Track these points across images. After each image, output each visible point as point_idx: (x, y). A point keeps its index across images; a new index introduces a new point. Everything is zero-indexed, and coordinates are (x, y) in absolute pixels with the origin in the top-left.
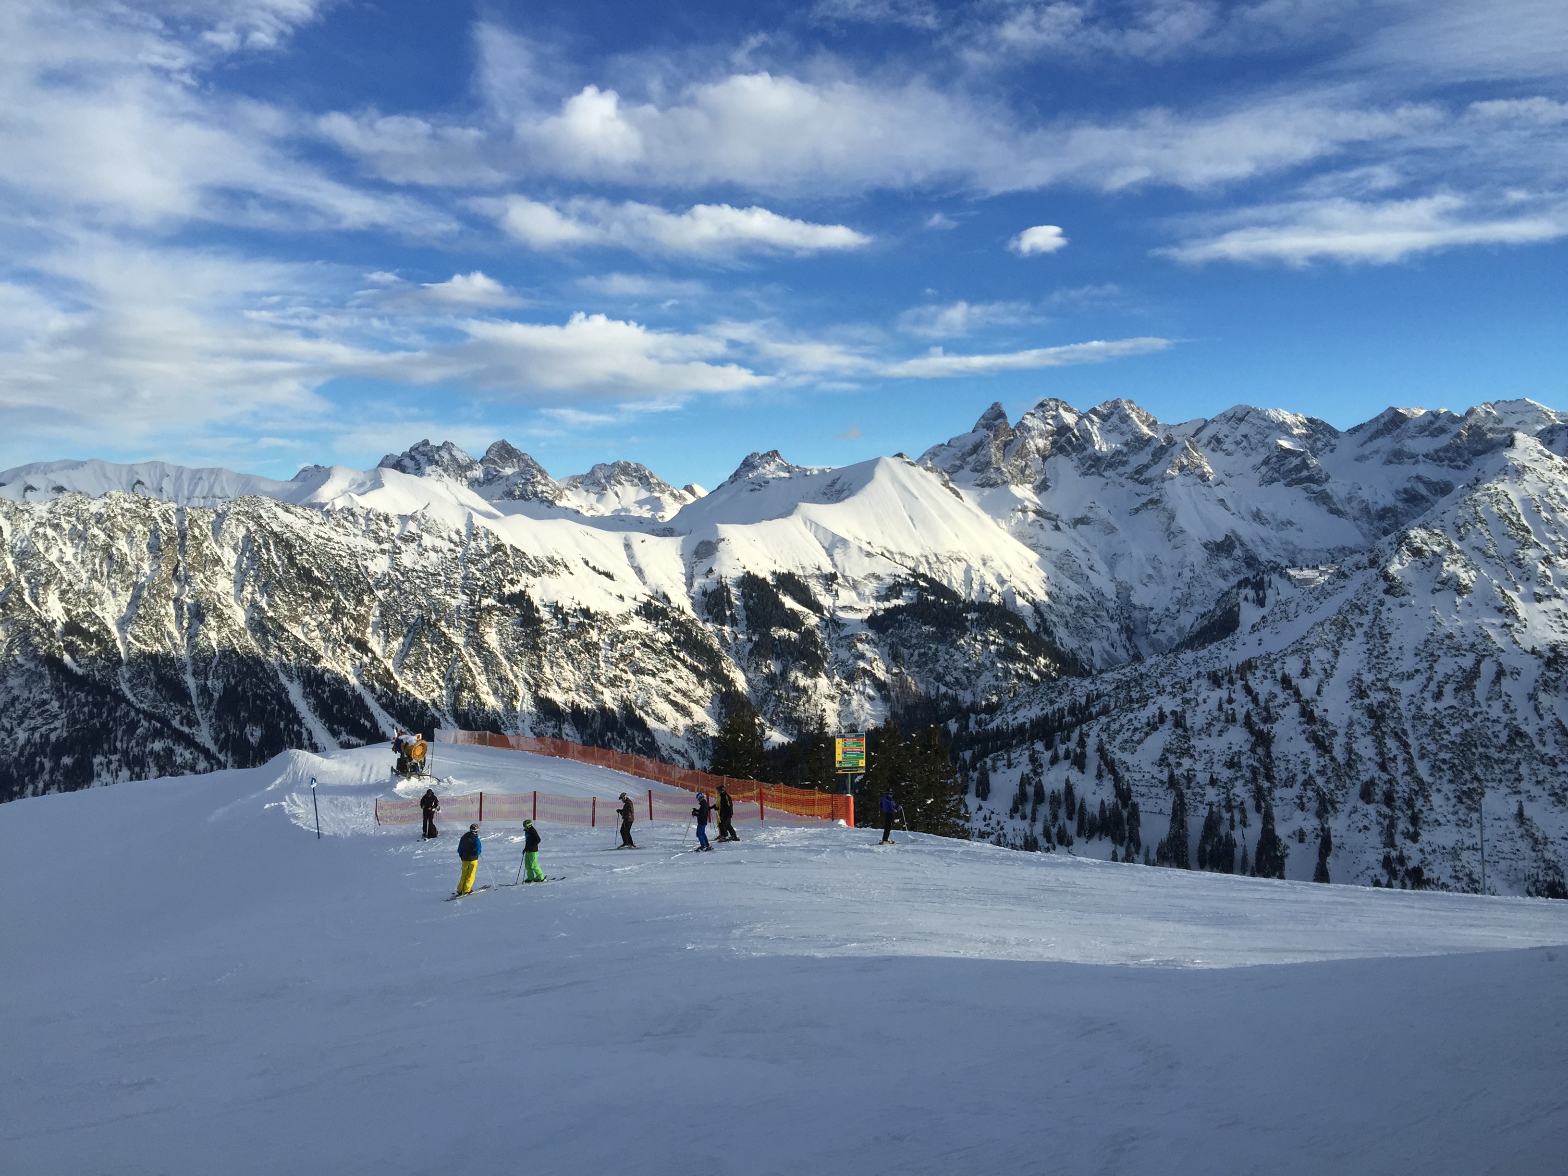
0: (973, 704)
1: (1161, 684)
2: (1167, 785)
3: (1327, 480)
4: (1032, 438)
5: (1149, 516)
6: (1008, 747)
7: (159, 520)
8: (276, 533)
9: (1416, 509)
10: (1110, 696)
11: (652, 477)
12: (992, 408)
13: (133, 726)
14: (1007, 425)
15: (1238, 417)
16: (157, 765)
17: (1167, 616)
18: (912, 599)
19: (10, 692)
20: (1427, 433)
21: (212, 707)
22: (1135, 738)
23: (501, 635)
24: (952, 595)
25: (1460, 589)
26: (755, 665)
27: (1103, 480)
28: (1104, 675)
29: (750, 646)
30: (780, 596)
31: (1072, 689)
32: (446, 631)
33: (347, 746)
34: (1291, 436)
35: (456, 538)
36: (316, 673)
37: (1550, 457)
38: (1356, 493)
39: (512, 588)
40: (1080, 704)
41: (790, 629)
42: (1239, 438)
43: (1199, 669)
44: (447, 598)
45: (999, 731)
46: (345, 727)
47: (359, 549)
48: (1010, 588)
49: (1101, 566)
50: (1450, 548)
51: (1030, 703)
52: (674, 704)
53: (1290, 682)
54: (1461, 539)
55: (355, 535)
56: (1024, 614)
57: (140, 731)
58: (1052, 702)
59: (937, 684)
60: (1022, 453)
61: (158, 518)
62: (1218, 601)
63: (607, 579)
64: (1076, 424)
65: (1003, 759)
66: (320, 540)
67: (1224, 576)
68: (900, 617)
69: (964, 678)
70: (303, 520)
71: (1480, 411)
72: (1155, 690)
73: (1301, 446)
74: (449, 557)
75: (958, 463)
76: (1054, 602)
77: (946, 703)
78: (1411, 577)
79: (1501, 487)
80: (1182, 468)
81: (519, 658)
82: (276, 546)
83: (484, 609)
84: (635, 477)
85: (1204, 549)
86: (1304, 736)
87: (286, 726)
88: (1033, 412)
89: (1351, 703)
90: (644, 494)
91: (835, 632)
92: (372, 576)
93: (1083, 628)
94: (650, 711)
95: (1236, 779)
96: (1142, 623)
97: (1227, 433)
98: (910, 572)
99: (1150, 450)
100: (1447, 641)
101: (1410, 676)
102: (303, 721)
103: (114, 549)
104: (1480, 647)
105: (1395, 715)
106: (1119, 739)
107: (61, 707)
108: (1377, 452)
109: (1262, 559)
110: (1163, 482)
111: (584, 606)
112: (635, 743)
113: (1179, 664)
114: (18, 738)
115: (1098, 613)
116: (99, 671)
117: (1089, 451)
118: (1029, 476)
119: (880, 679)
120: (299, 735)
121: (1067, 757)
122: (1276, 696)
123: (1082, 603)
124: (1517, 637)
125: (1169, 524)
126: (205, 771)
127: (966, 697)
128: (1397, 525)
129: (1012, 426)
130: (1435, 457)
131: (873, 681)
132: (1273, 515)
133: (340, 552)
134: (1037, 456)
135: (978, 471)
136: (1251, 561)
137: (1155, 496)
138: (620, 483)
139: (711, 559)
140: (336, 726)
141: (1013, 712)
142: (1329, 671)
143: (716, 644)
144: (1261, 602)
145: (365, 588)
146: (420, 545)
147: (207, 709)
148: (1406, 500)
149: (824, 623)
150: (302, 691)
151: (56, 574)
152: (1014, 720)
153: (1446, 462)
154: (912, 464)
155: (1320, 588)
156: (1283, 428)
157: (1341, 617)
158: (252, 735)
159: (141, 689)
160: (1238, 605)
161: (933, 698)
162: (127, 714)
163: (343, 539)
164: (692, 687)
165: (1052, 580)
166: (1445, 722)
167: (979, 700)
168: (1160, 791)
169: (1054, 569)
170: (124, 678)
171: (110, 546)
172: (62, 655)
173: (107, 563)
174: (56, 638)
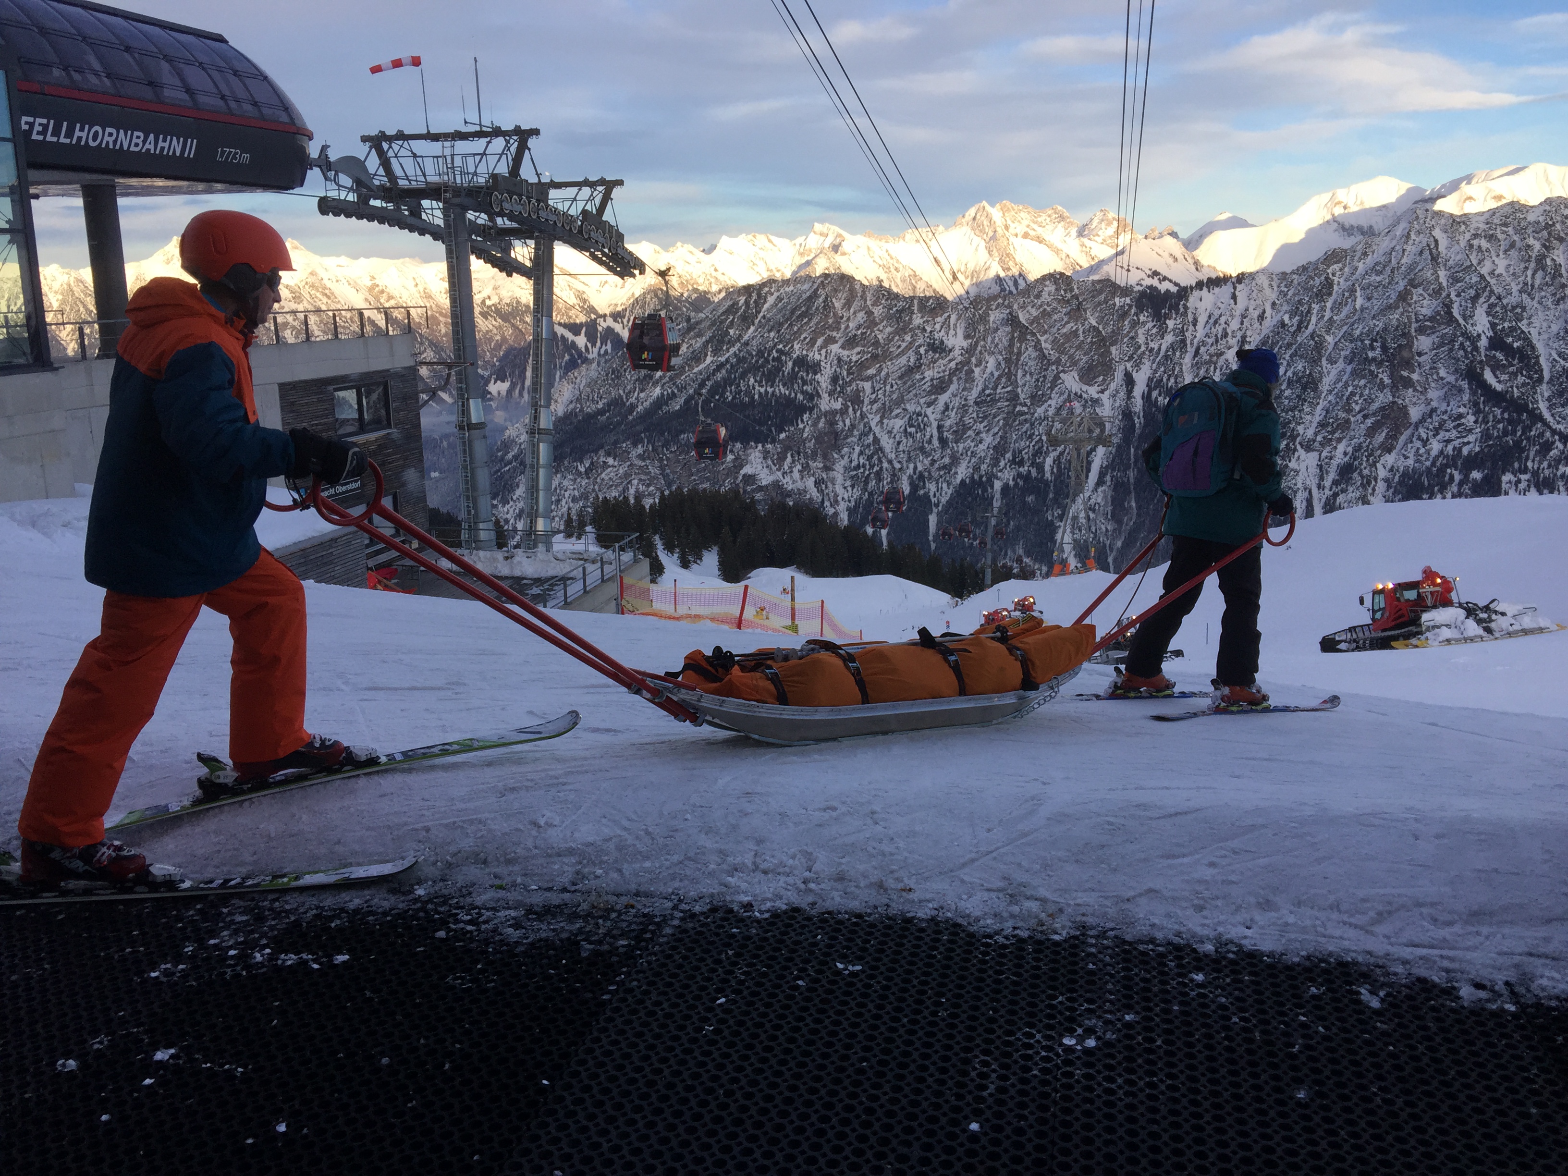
13: (1547, 447)
19: (1429, 404)
57: (1554, 453)
103: (1548, 260)
107: (1476, 422)
114: (1431, 449)
116: (1517, 387)
151: (1486, 287)
159: (1561, 409)
162: (1542, 435)
170: (1543, 396)
171: (1544, 257)
172: (1483, 369)
173: (1540, 274)
174: (1479, 353)
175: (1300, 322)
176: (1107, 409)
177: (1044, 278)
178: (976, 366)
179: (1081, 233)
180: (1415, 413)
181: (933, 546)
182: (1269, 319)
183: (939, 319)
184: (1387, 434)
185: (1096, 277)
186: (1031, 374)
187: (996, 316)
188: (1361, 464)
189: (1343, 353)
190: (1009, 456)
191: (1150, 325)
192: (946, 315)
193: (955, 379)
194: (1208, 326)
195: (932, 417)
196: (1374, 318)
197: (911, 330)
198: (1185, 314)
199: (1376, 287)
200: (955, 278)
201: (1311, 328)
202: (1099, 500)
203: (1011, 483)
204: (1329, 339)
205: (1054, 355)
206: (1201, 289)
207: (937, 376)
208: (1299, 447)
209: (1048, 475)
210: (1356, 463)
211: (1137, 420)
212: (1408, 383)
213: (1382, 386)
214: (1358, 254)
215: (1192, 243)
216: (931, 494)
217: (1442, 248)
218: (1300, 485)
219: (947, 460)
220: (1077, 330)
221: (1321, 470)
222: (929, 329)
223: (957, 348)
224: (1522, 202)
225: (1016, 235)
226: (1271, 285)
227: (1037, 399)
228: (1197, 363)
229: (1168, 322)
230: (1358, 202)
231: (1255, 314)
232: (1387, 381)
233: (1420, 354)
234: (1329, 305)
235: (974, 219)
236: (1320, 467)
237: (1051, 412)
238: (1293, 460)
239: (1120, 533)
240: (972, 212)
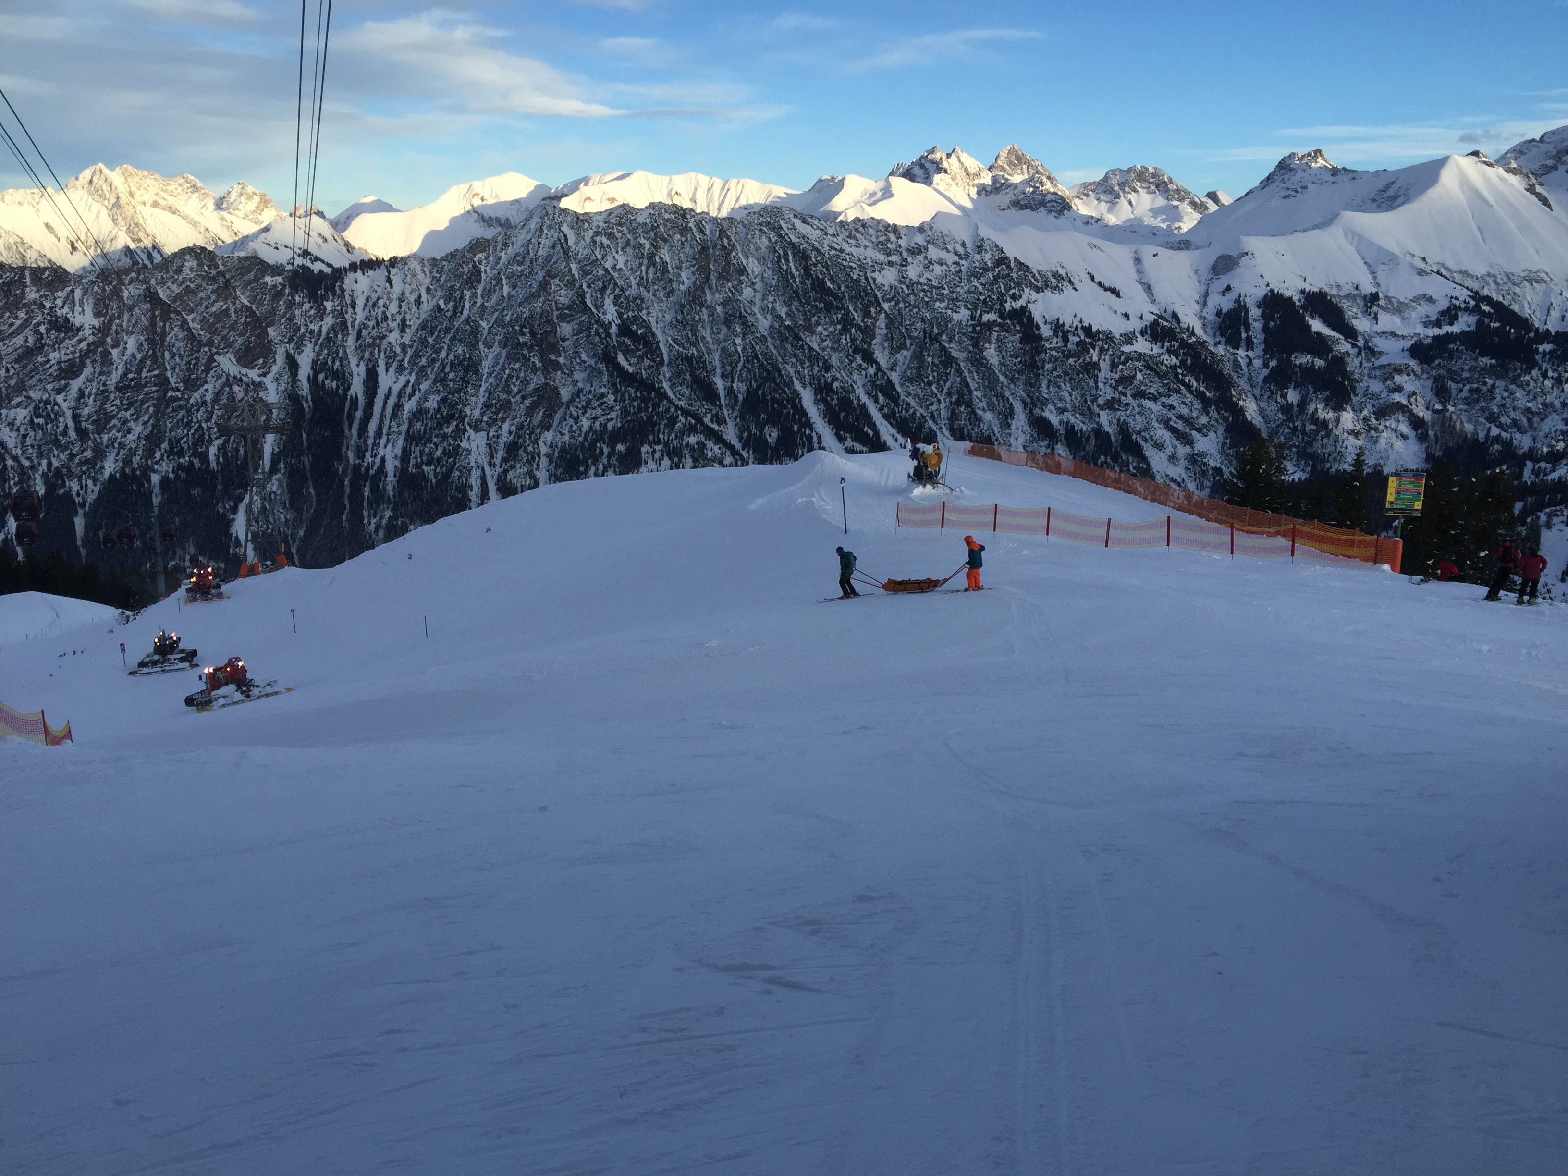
0: (1531, 450)
7: (695, 230)
8: (793, 244)
11: (1171, 183)
13: (673, 421)
16: (692, 457)
18: (1469, 326)
19: (576, 385)
21: (737, 408)
23: (1000, 351)
24: (1523, 323)
26: (1268, 393)
29: (1266, 372)
30: (1307, 318)
32: (947, 345)
33: (851, 451)
35: (960, 250)
36: (826, 382)
39: (1013, 304)
41: (1315, 354)
44: (949, 312)
46: (851, 434)
47: (869, 260)
52: (1174, 430)
55: (866, 247)
57: (678, 425)
59: (1488, 425)
61: (693, 228)
63: (1113, 296)
65: (1563, 515)
66: (833, 252)
68: (1451, 346)
69: (1525, 420)
70: (818, 232)
74: (953, 270)
75: (1550, 162)
77: (1497, 447)
81: (1017, 376)
82: (794, 257)
83: (984, 324)
84: (1152, 183)
87: (799, 429)
90: (1161, 202)
91: (1369, 361)
92: (879, 288)
94: (1148, 437)
98: (1471, 294)
102: (814, 426)
103: (657, 258)
107: (615, 401)
111: (1086, 324)
112: (1129, 469)
114: (582, 425)
116: (645, 369)
119: (1418, 417)
120: (810, 438)
126: (731, 465)
127: (1523, 442)
131: (1408, 417)
133: (851, 264)
138: (1135, 191)
139: (1229, 274)
140: (842, 433)
143: (1227, 369)
145: (873, 300)
146: (926, 257)
147: (733, 409)
149: (1356, 350)
150: (813, 398)
151: (610, 279)
154: (1489, 165)
158: (770, 435)
159: (680, 388)
161: (1481, 441)
162: (668, 410)
163: (854, 251)
164: (1195, 414)
167: (1539, 446)
170: (665, 377)
171: (654, 255)
172: (616, 354)
173: (652, 270)
174: (611, 338)
175: (455, 308)
176: (272, 394)
177: (184, 252)
178: (113, 347)
179: (220, 205)
180: (565, 393)
181: (83, 551)
182: (425, 303)
183: (59, 294)
184: (544, 413)
185: (242, 254)
186: (181, 357)
187: (129, 292)
188: (525, 442)
189: (497, 338)
190: (165, 446)
191: (307, 306)
192: (68, 289)
193: (88, 361)
194: (367, 310)
195: (64, 406)
196: (520, 305)
197: (25, 305)
198: (342, 296)
199: (519, 277)
200: (74, 248)
201: (466, 313)
202: (275, 489)
203: (171, 475)
204: (484, 324)
205: (205, 336)
206: (356, 272)
207: (64, 358)
208: (468, 427)
209: (213, 465)
210: (520, 440)
211: (305, 405)
212: (557, 366)
213: (535, 369)
214: (500, 245)
215: (341, 224)
216: (74, 493)
217: (571, 243)
218: (473, 464)
219: (89, 454)
220: (228, 309)
221: (490, 448)
222: (48, 305)
223: (87, 326)
224: (631, 205)
225: (144, 204)
226: (424, 271)
227: (191, 383)
228: (361, 346)
229: (325, 303)
230: (494, 195)
231: (412, 298)
232: (538, 364)
233: (563, 340)
234: (479, 292)
235: (91, 182)
236: (489, 445)
237: (209, 397)
238: (464, 440)
239: (301, 522)
240: (86, 174)
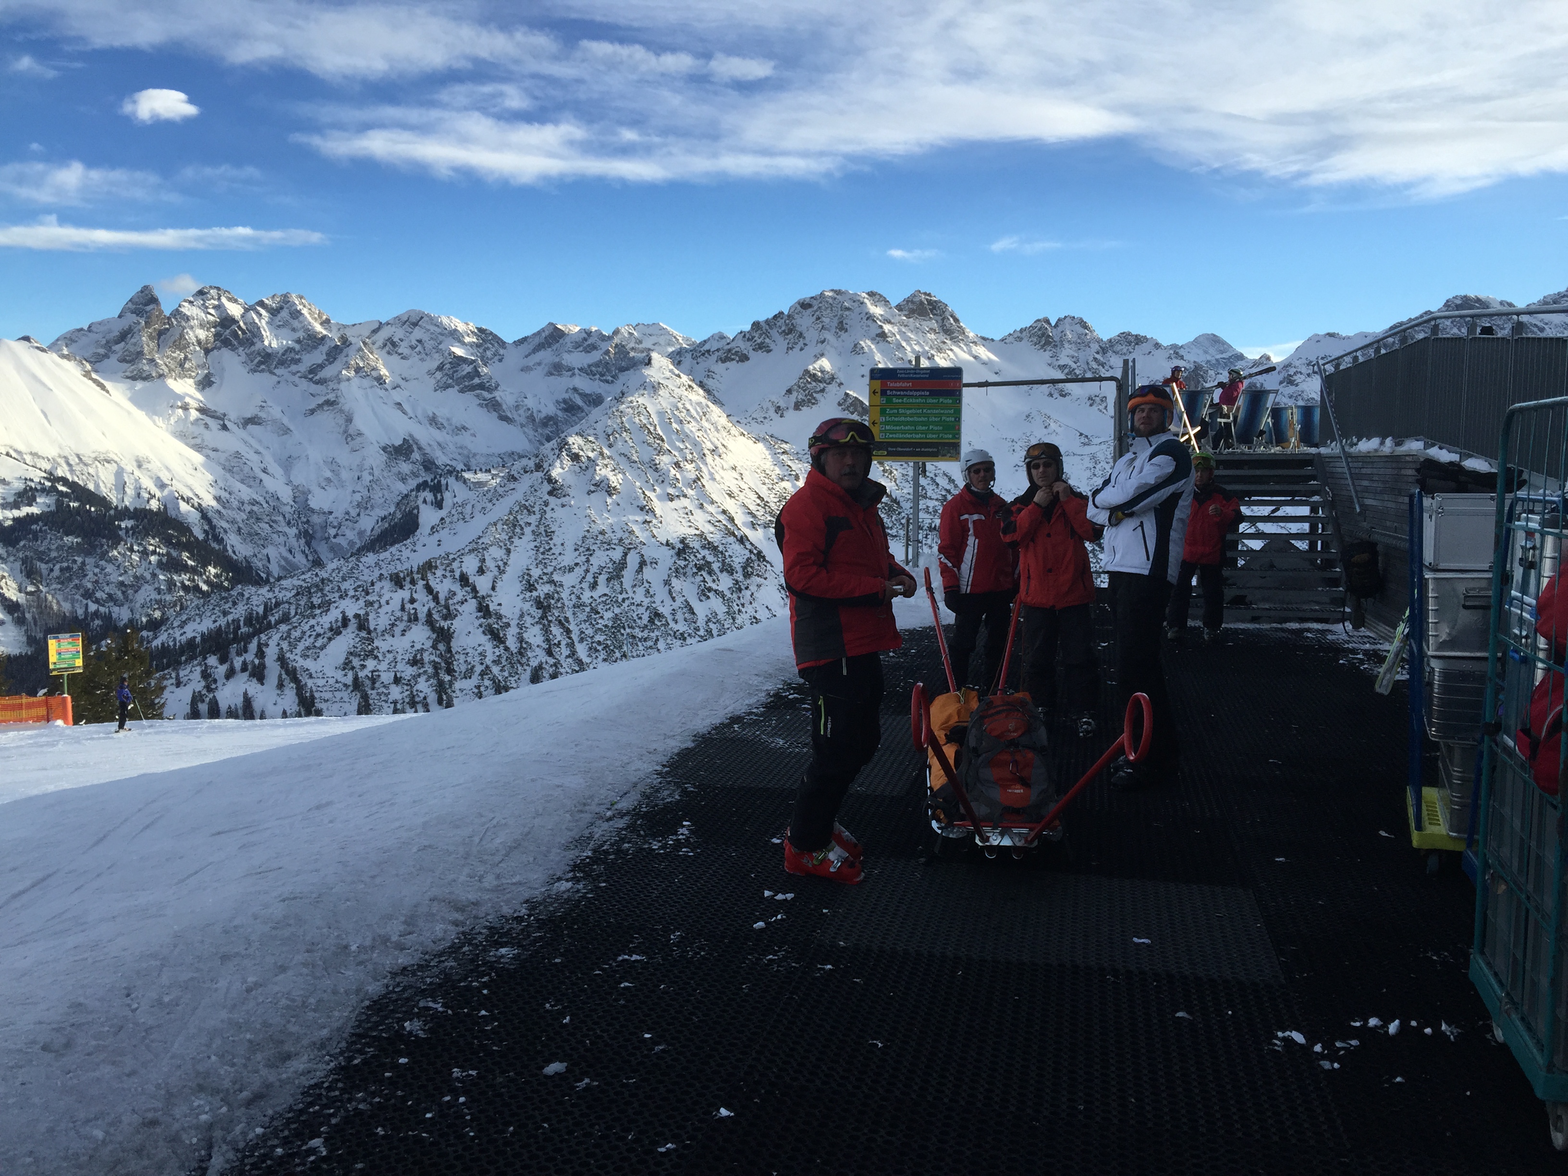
0: (131, 621)
1: (343, 588)
2: (351, 688)
3: (496, 388)
4: (192, 328)
5: (326, 418)
6: (176, 664)
9: (574, 418)
10: (290, 603)
12: (142, 292)
14: (161, 312)
15: (413, 321)
17: (347, 520)
18: (49, 506)
20: (581, 349)
22: (318, 644)
24: (102, 501)
25: (610, 491)
27: (275, 379)
28: (283, 582)
31: (249, 598)
34: (463, 344)
37: (679, 376)
38: (523, 401)
40: (257, 613)
42: (414, 342)
43: (381, 572)
45: (164, 650)
48: (171, 492)
49: (275, 468)
50: (602, 454)
51: (200, 616)
53: (467, 579)
54: (610, 446)
56: (190, 520)
58: (225, 613)
59: (85, 602)
60: (181, 344)
62: (398, 504)
64: (242, 316)
65: (171, 677)
67: (403, 480)
68: (34, 527)
69: (119, 593)
71: (624, 331)
72: (337, 595)
73: (472, 354)
75: (102, 351)
76: (224, 508)
77: (97, 622)
78: (571, 480)
79: (641, 400)
80: (358, 370)
85: (382, 452)
86: (481, 630)
88: (192, 299)
89: (522, 596)
93: (257, 534)
95: (419, 675)
96: (321, 527)
97: (402, 337)
99: (324, 349)
100: (600, 537)
101: (571, 570)
104: (627, 542)
105: (559, 605)
106: (301, 646)
108: (539, 364)
109: (439, 462)
110: (339, 383)
113: (361, 567)
115: (273, 518)
117: (258, 346)
118: (189, 370)
119: (11, 601)
121: (244, 669)
122: (455, 594)
123: (255, 508)
124: (655, 531)
125: (347, 426)
127: (122, 614)
128: (557, 432)
129: (167, 313)
130: (588, 371)
132: (448, 420)
134: (198, 348)
135: (127, 362)
136: (428, 464)
137: (331, 397)
141: (181, 627)
142: (502, 568)
144: (439, 505)
148: (565, 410)
152: (181, 635)
153: (598, 376)
154: (43, 350)
155: (492, 491)
156: (455, 335)
157: (512, 518)
160: (418, 507)
161: (80, 618)
165: (221, 484)
166: (600, 608)
167: (138, 617)
168: (345, 695)
169: (223, 472)
